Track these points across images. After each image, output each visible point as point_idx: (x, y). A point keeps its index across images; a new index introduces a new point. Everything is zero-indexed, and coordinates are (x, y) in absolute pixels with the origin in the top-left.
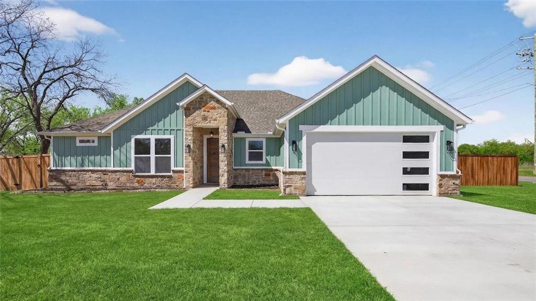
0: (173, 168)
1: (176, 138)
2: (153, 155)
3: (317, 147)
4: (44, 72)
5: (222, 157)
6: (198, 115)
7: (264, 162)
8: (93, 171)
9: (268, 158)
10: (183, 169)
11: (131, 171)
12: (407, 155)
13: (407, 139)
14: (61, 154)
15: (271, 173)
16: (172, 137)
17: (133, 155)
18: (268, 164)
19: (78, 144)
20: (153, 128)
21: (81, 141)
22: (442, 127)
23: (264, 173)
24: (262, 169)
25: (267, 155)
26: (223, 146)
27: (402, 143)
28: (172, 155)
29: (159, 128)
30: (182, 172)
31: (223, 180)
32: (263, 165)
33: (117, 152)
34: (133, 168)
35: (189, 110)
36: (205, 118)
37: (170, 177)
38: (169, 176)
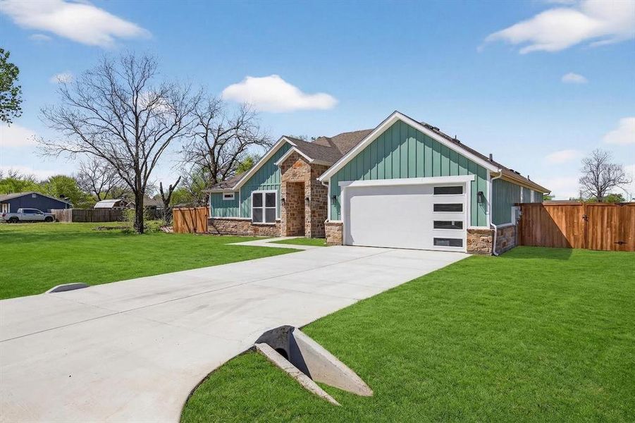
0: (277, 218)
1: (278, 192)
2: (264, 208)
3: (355, 200)
4: (219, 136)
5: (307, 209)
6: (289, 171)
8: (232, 220)
10: (281, 219)
11: (250, 221)
12: (438, 208)
13: (439, 190)
14: (215, 206)
16: (276, 192)
17: (252, 208)
19: (224, 199)
20: (264, 184)
21: (226, 196)
22: (472, 177)
26: (308, 199)
27: (432, 195)
28: (276, 207)
29: (268, 184)
30: (281, 222)
31: (308, 230)
33: (243, 205)
34: (252, 218)
35: (284, 168)
36: (295, 175)
37: (274, 226)
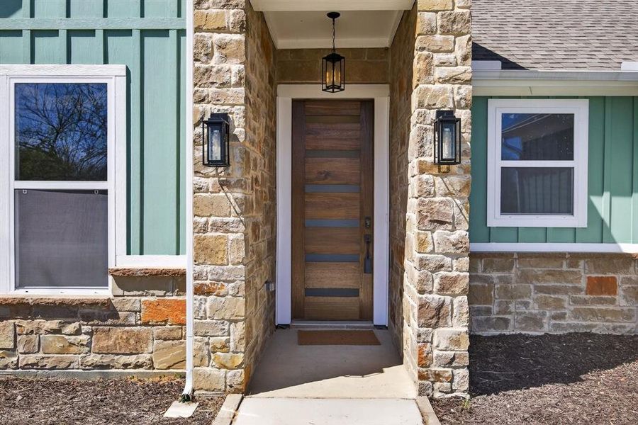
0: (119, 259)
1: (137, 82)
7: (579, 219)
9: (601, 203)
10: (183, 262)
15: (619, 277)
16: (112, 76)
18: (600, 229)
23: (584, 274)
24: (575, 257)
25: (597, 187)
28: (115, 184)
29: (40, 23)
30: (175, 280)
32: (574, 234)
37: (103, 313)
38: (94, 304)
